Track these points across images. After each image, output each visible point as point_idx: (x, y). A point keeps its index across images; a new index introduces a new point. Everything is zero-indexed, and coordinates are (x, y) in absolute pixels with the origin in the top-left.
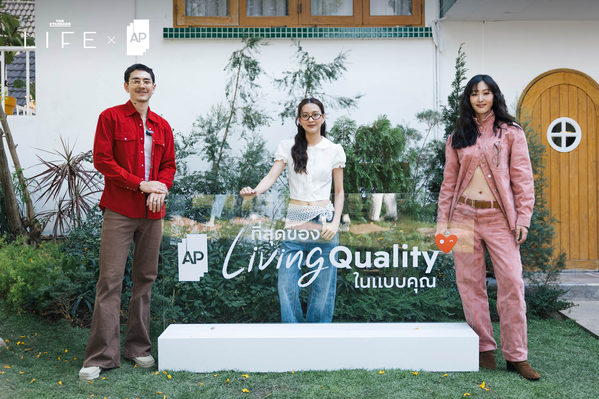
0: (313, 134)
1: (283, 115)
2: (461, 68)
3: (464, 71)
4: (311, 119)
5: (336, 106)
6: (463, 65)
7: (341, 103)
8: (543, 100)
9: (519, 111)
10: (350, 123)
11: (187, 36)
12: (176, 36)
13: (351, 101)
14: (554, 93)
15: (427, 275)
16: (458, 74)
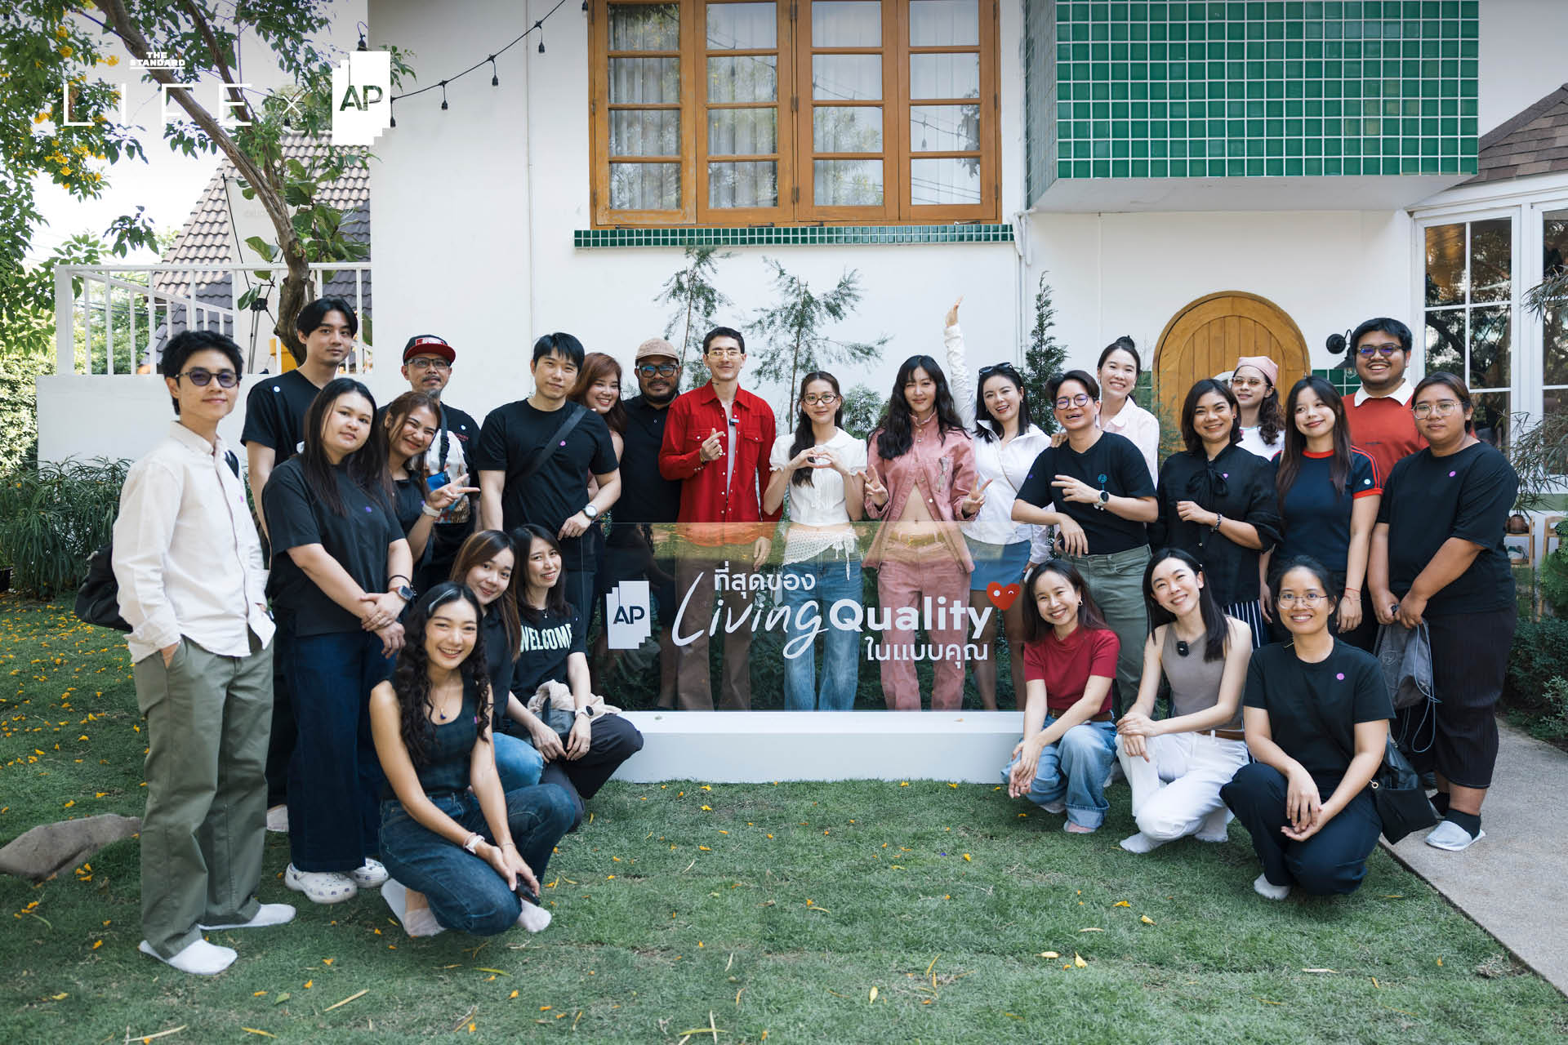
0: (825, 424)
1: (759, 373)
2: (1046, 310)
3: (1050, 313)
4: (820, 404)
5: (848, 358)
6: (1048, 303)
7: (853, 354)
8: (1198, 341)
9: (1157, 360)
10: (870, 395)
11: (613, 243)
12: (596, 243)
13: (871, 349)
14: (1215, 331)
15: (975, 642)
16: (1041, 317)
